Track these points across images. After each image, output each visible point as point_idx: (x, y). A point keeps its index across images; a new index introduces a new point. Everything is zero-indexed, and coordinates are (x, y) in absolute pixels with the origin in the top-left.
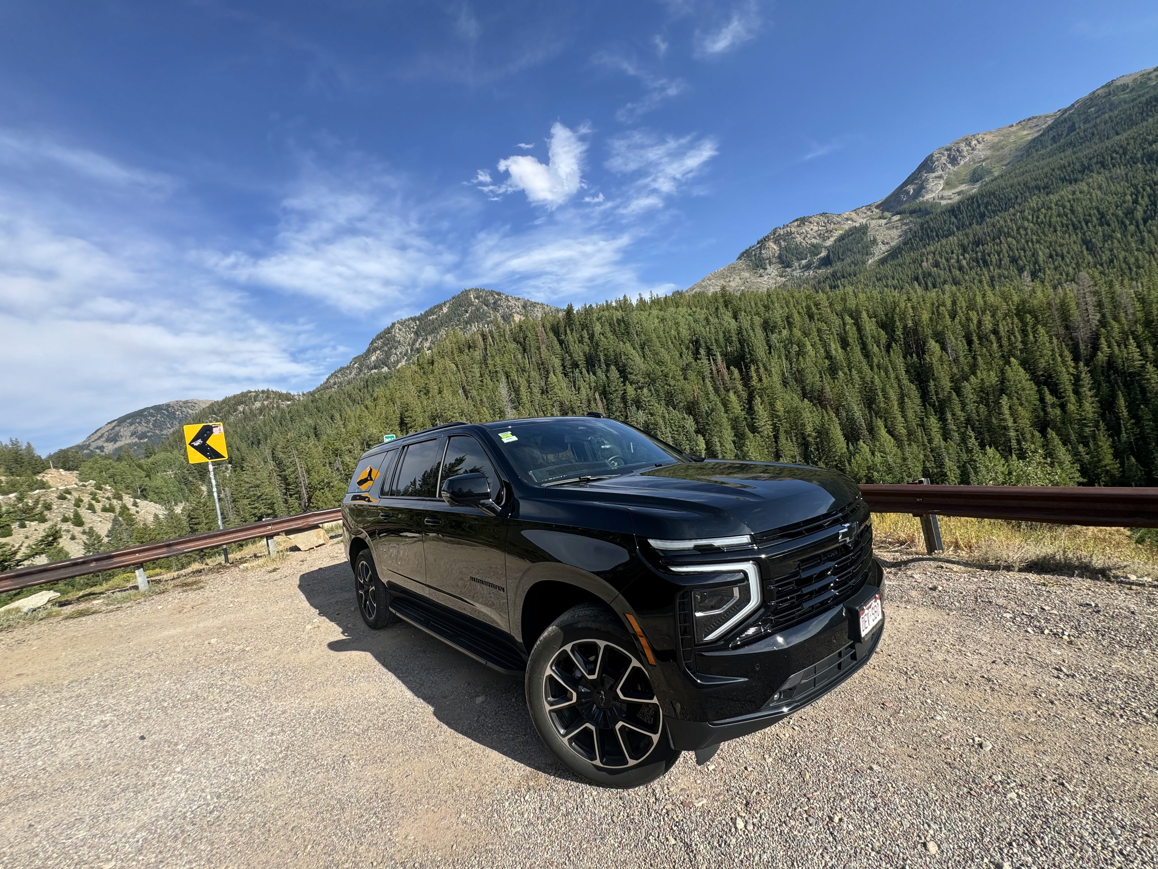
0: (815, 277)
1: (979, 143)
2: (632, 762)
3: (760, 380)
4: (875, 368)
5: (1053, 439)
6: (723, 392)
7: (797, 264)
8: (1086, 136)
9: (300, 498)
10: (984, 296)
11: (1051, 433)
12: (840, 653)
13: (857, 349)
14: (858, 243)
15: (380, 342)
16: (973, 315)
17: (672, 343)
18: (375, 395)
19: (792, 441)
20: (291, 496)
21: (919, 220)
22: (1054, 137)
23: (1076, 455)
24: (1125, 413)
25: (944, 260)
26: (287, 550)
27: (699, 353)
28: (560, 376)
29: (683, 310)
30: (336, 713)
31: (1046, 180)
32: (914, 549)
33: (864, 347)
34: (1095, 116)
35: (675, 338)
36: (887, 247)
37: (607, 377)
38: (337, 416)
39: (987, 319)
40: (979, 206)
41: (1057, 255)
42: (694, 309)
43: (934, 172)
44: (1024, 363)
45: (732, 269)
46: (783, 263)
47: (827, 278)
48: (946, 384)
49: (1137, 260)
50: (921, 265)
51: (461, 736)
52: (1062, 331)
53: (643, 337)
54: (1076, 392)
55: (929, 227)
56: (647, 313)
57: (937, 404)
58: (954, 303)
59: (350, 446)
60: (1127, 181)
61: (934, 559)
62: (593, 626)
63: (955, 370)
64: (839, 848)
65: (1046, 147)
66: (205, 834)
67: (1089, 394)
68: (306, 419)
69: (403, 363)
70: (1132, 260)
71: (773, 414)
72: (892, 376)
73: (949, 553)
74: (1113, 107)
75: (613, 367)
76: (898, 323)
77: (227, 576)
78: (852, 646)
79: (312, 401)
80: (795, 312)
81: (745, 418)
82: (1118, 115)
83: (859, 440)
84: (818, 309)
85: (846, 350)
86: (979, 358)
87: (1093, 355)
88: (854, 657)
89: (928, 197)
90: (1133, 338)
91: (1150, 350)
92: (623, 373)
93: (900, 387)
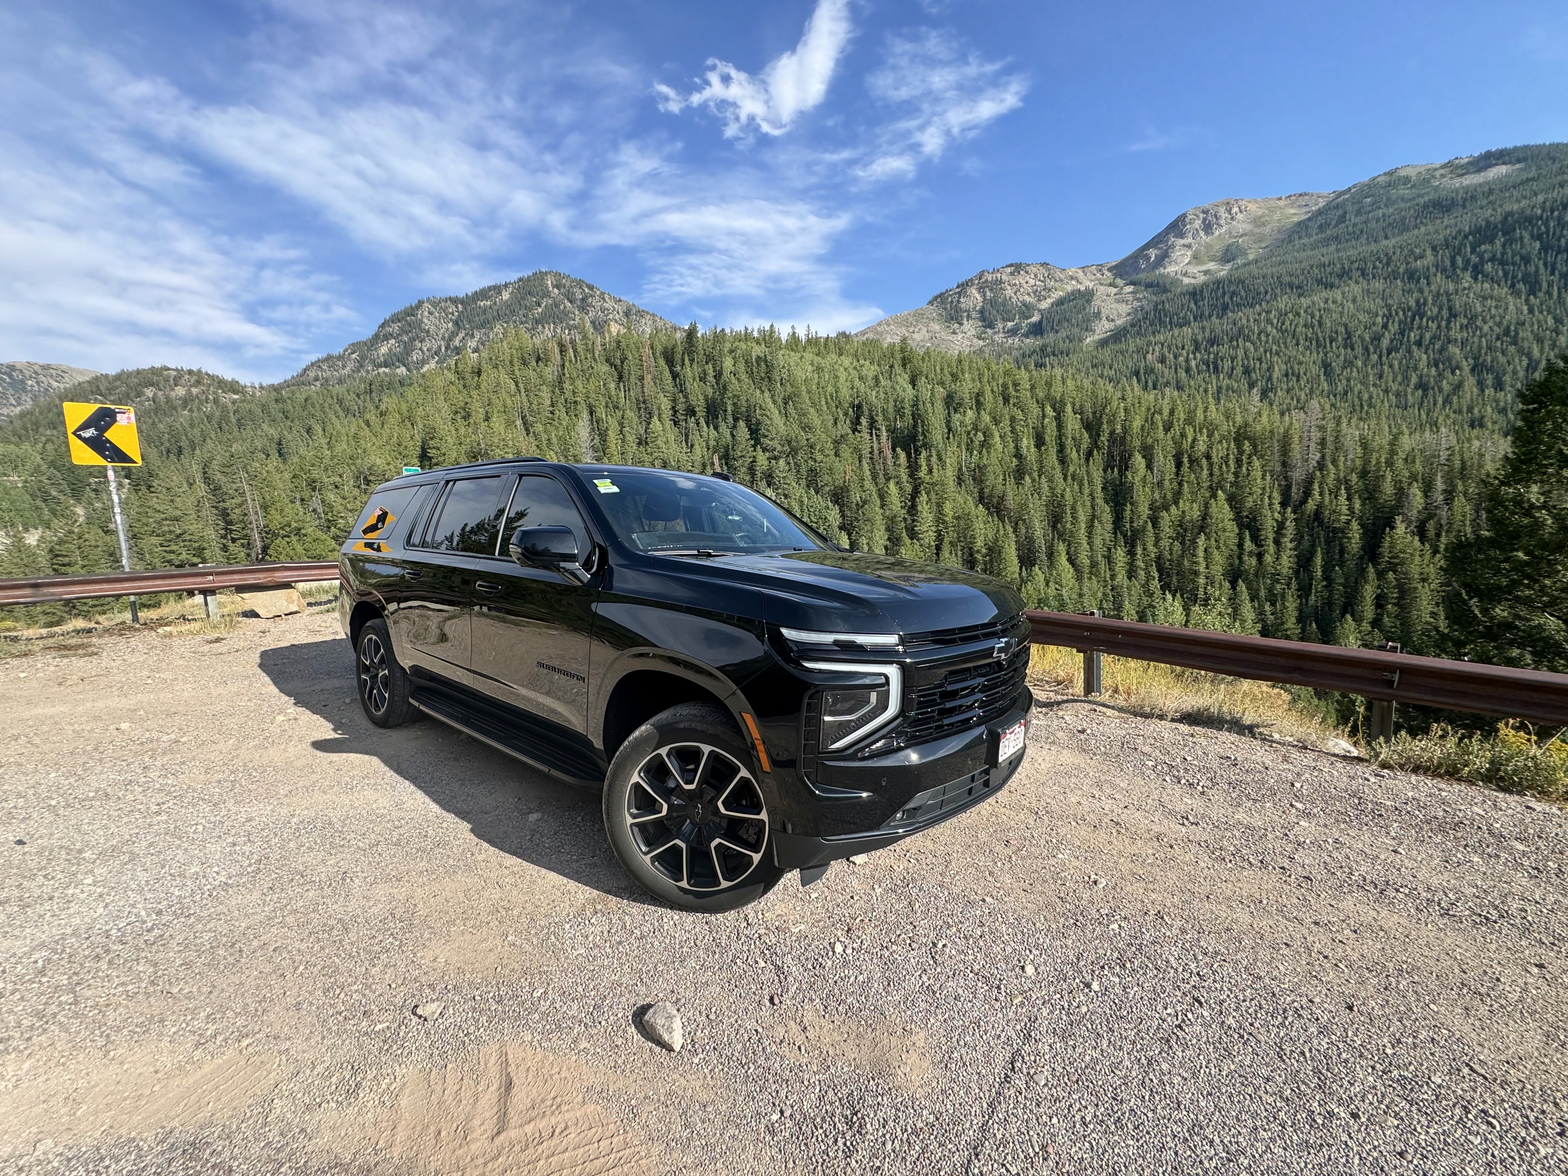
0: (1021, 348)
1: (1241, 211)
2: (725, 884)
3: (930, 471)
4: (1069, 478)
5: (1242, 592)
6: (881, 479)
7: (1000, 326)
8: (1354, 232)
9: (249, 546)
10: (1206, 409)
11: (1242, 586)
12: (973, 776)
13: (1053, 451)
14: (1079, 312)
15: (395, 328)
16: (1190, 431)
17: (827, 403)
18: (383, 407)
19: (956, 555)
20: (234, 540)
21: (1154, 298)
22: (1321, 225)
23: (1261, 614)
24: (1319, 573)
25: (1171, 356)
26: (238, 615)
27: (860, 424)
28: (669, 424)
29: (846, 361)
30: (330, 824)
31: (1301, 278)
32: (1070, 691)
33: (1061, 449)
34: (1369, 209)
35: (831, 396)
36: (1111, 326)
37: (733, 436)
38: (318, 429)
39: (1203, 438)
40: (1224, 294)
41: (1293, 374)
42: (862, 362)
43: (1182, 238)
44: (1231, 499)
45: (919, 316)
46: (984, 321)
47: (1035, 351)
48: (1144, 510)
49: (1371, 397)
50: (1145, 358)
51: (507, 855)
52: (1278, 468)
53: (789, 389)
54: (1277, 542)
55: (1164, 310)
56: (799, 355)
57: (1129, 533)
58: (1172, 412)
59: (338, 479)
60: (1382, 299)
61: (1090, 702)
62: (699, 727)
63: (1157, 496)
64: (939, 970)
65: (1310, 236)
66: (143, 955)
67: (1290, 545)
68: (265, 426)
69: (432, 365)
70: (1366, 396)
71: (940, 519)
72: (1087, 491)
73: (1105, 697)
74: (1389, 202)
75: (742, 423)
76: (1105, 426)
77: (139, 641)
78: (987, 772)
79: (276, 401)
80: (988, 389)
81: (905, 519)
82: (1393, 214)
83: (1034, 565)
84: (1017, 391)
85: (1040, 450)
86: (1186, 485)
87: (1304, 502)
88: (986, 784)
89: (1171, 269)
90: (1346, 489)
91: (1357, 504)
92: (755, 433)
93: (1093, 507)
